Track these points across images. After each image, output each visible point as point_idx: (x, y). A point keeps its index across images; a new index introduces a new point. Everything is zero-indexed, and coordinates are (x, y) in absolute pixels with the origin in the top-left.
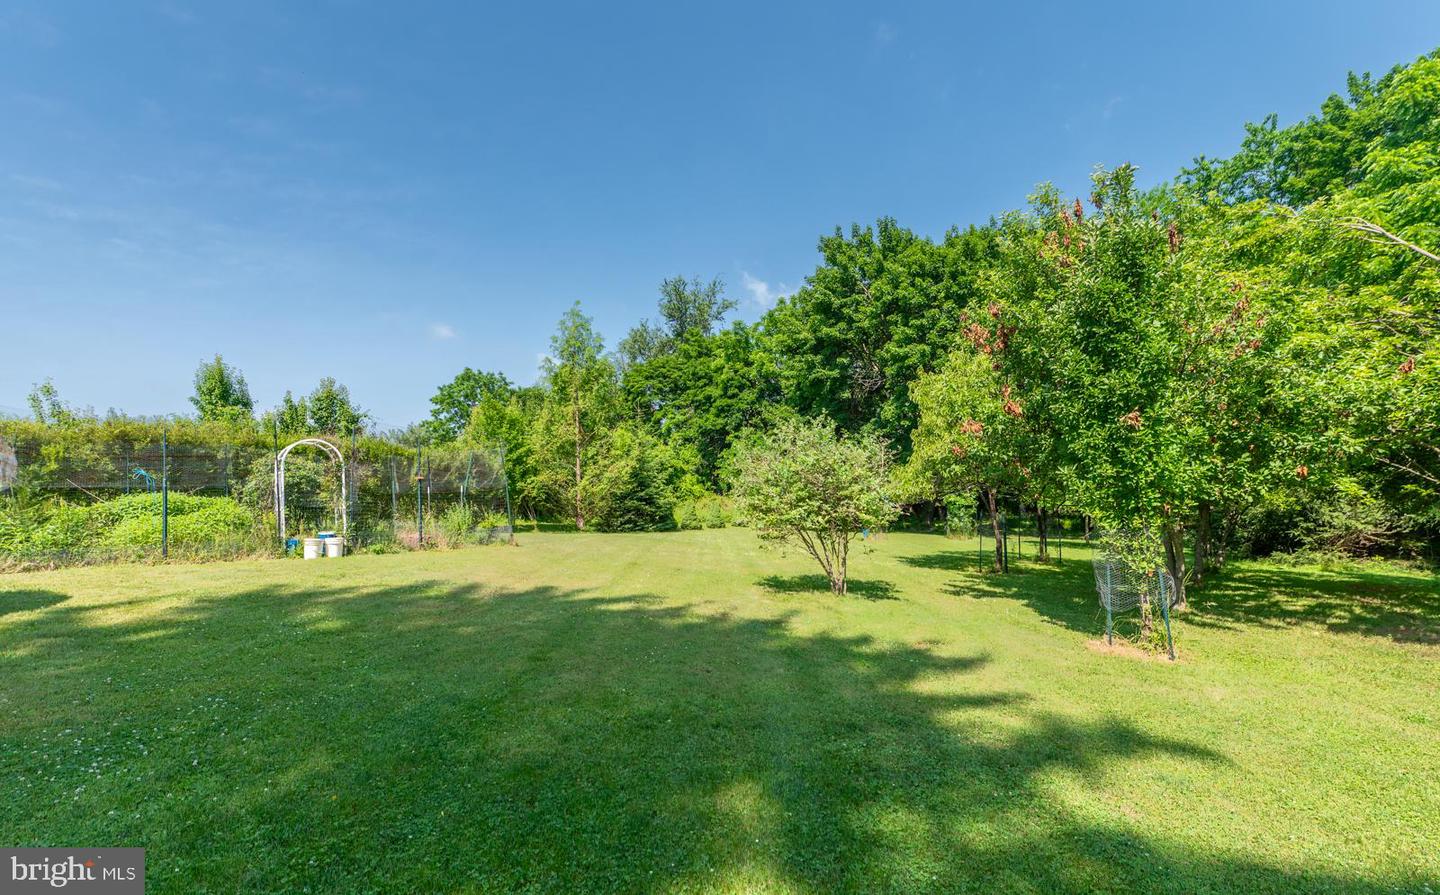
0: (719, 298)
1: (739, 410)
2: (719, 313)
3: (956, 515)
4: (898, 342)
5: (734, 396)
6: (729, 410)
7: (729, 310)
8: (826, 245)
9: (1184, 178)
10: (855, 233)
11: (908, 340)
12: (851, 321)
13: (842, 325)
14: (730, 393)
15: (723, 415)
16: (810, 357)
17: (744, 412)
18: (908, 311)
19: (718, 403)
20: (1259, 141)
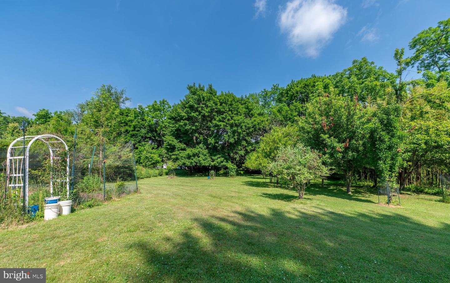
0: (124, 96)
1: (140, 136)
2: (124, 101)
3: (232, 171)
4: (218, 121)
5: (138, 131)
6: (136, 136)
7: (128, 101)
8: (190, 88)
9: (262, 93)
10: (200, 86)
11: (220, 121)
12: (200, 113)
13: (197, 113)
14: (136, 129)
15: (133, 137)
16: (186, 121)
17: (142, 137)
18: (220, 112)
19: (131, 133)
20: (275, 88)
